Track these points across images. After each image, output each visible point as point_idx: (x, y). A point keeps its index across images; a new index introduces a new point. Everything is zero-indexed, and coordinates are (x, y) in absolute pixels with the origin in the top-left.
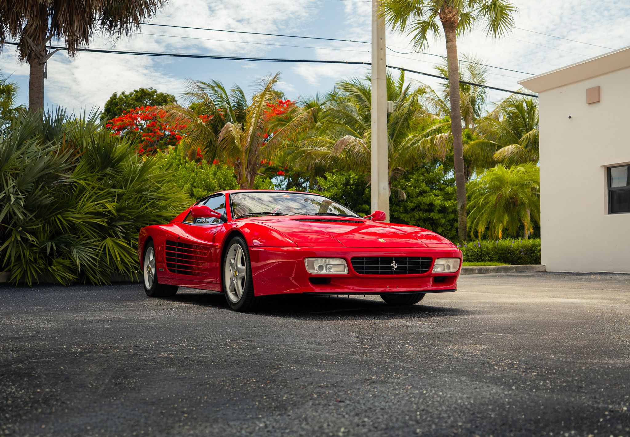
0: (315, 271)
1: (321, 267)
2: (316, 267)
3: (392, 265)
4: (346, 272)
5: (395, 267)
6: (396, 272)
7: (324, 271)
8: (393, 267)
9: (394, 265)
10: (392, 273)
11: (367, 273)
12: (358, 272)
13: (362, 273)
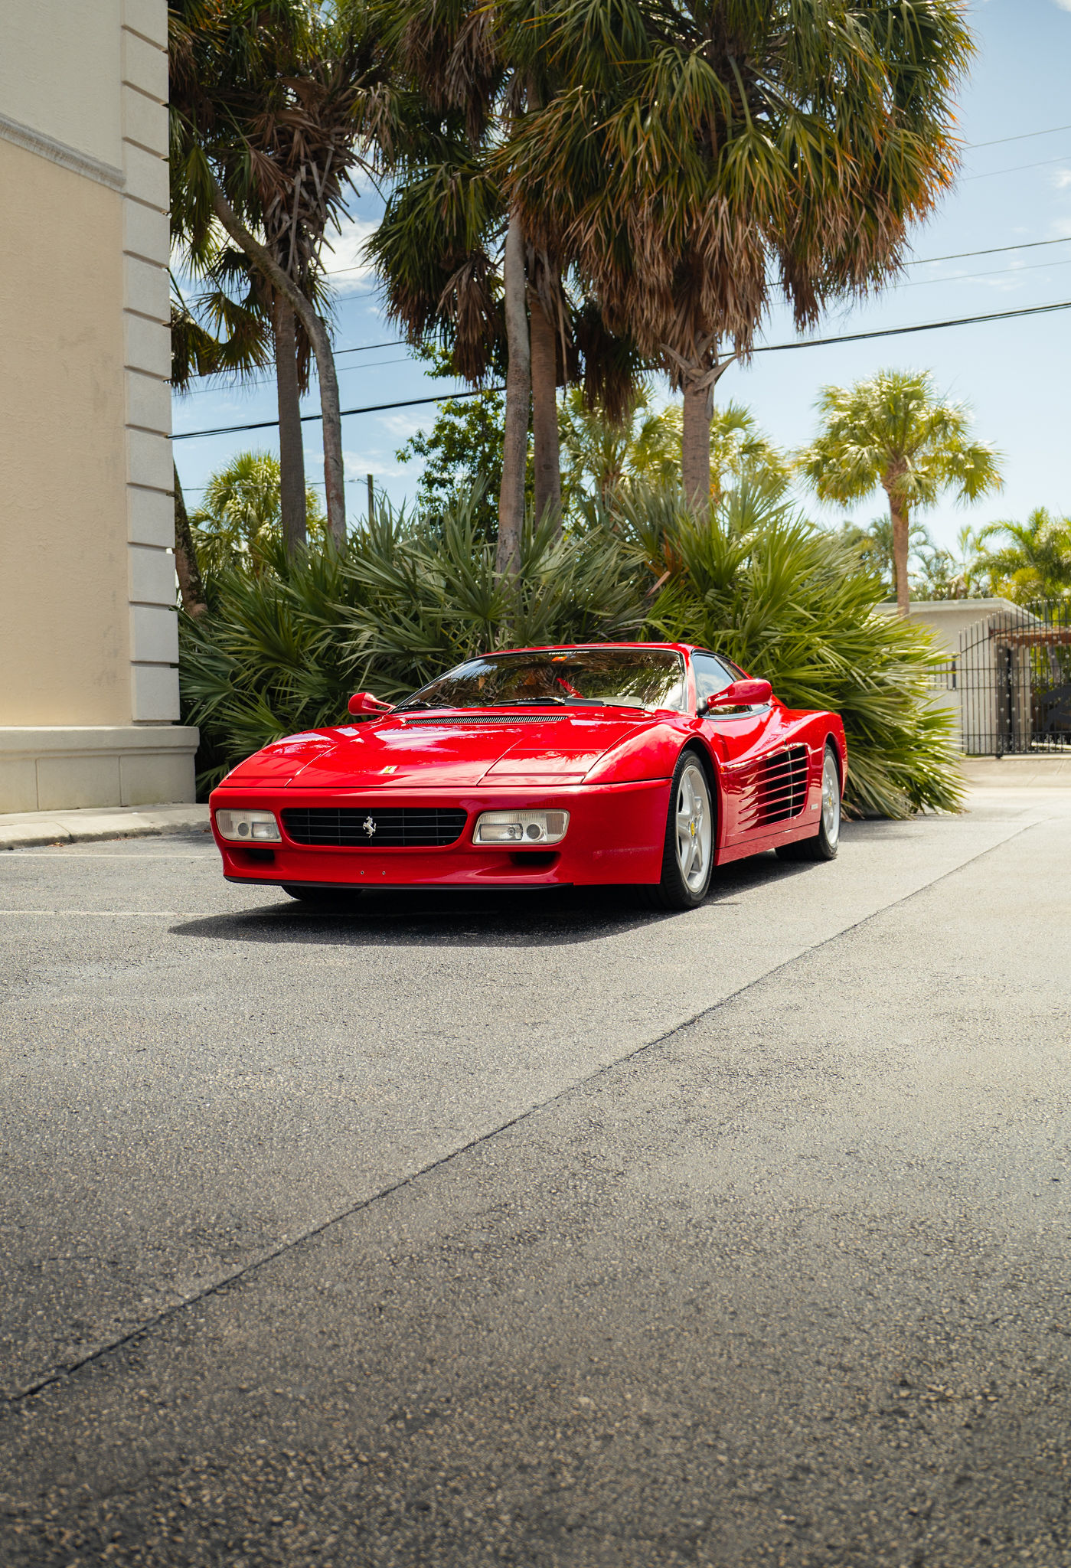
0: (234, 835)
1: (243, 828)
2: (236, 826)
3: (365, 825)
4: (280, 840)
5: (372, 830)
6: (376, 841)
7: (248, 837)
8: (367, 830)
9: (369, 826)
10: (367, 842)
11: (314, 842)
12: (295, 839)
13: (305, 841)
